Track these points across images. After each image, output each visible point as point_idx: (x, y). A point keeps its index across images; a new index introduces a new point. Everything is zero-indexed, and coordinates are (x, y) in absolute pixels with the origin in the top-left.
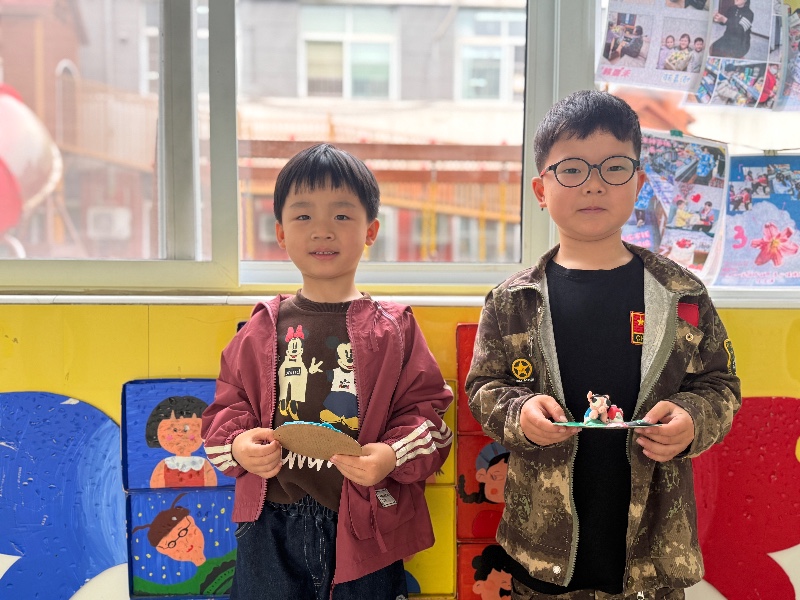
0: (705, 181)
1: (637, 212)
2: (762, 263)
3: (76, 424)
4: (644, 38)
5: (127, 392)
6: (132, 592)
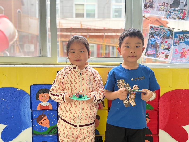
0: (168, 38)
1: (152, 45)
2: (182, 57)
3: (20, 95)
4: (154, 3)
5: (31, 87)
6: (33, 134)
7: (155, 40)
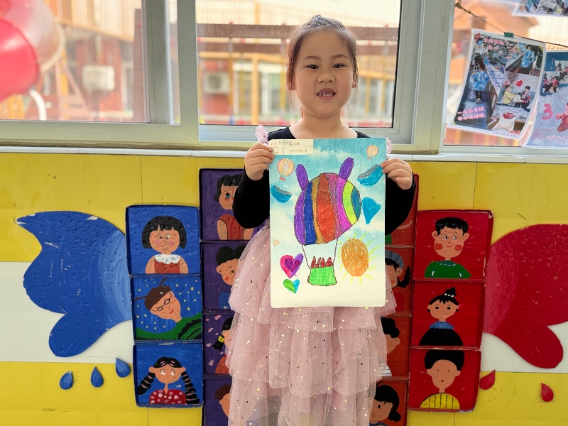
0: (526, 71)
1: (477, 92)
3: (97, 233)
6: (135, 338)
7: (487, 79)
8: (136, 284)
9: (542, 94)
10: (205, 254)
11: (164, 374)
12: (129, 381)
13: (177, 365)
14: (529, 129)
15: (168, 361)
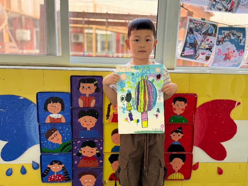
0: (210, 35)
1: (190, 44)
2: (226, 60)
3: (23, 104)
5: (38, 95)
6: (41, 152)
7: (194, 38)
8: (41, 128)
9: (217, 45)
10: (73, 114)
11: (54, 168)
12: (39, 171)
13: (60, 164)
14: (212, 59)
15: (56, 162)
